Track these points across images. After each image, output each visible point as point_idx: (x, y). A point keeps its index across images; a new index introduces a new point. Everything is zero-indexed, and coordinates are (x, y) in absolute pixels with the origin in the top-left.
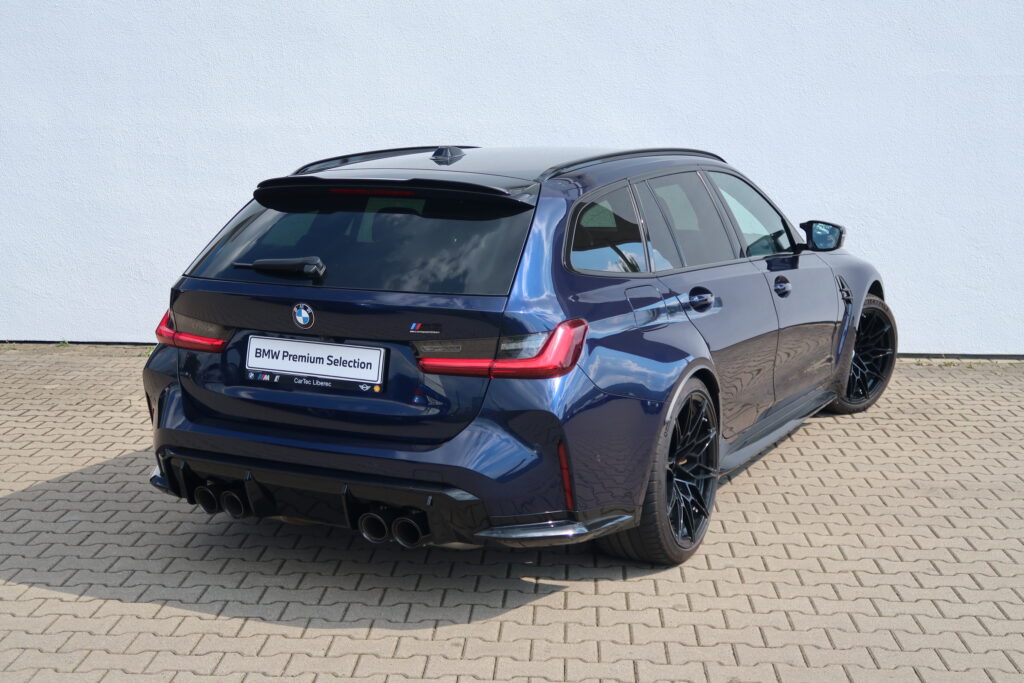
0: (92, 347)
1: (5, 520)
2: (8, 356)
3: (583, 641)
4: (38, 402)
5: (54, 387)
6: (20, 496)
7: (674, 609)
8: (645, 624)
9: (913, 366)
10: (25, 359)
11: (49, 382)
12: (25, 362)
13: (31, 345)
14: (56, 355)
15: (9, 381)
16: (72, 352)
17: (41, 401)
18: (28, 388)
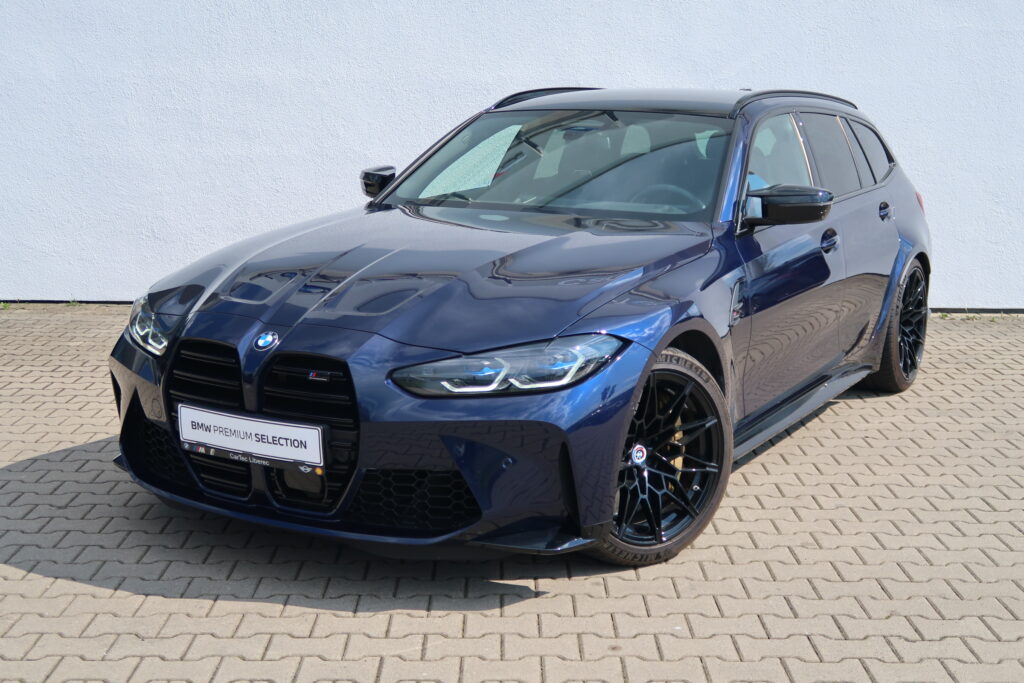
0: (103, 307)
1: (77, 471)
2: (19, 315)
3: (724, 579)
4: (66, 358)
5: (78, 344)
6: (84, 449)
7: (803, 546)
8: (780, 562)
9: (937, 320)
10: (37, 318)
11: (71, 339)
12: (39, 321)
13: (39, 305)
14: (68, 314)
15: (29, 339)
16: (84, 312)
17: (70, 358)
18: (53, 345)
